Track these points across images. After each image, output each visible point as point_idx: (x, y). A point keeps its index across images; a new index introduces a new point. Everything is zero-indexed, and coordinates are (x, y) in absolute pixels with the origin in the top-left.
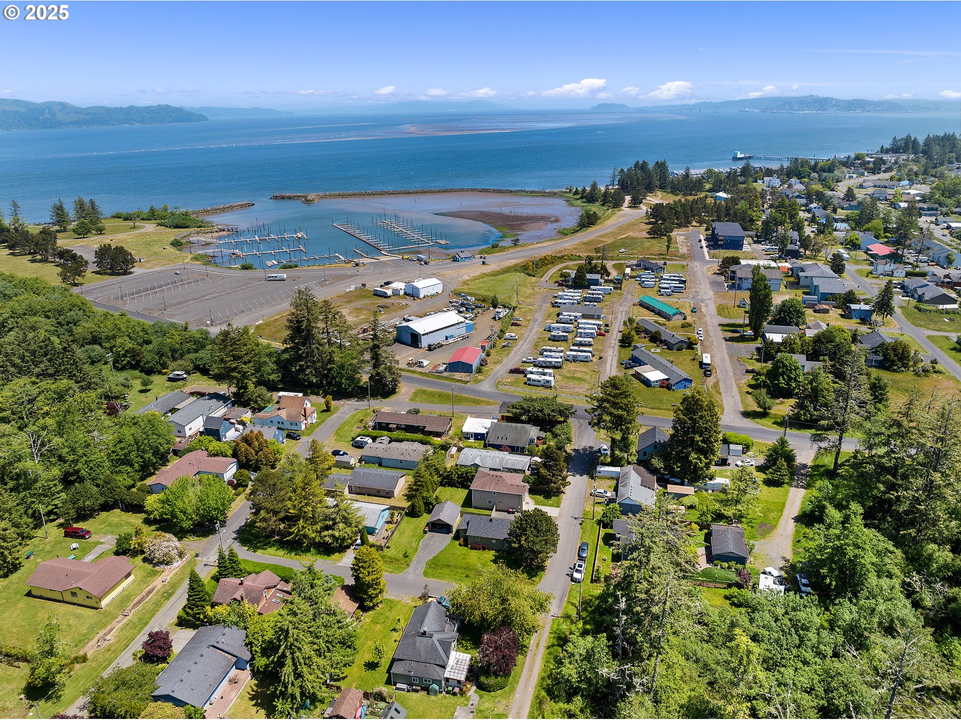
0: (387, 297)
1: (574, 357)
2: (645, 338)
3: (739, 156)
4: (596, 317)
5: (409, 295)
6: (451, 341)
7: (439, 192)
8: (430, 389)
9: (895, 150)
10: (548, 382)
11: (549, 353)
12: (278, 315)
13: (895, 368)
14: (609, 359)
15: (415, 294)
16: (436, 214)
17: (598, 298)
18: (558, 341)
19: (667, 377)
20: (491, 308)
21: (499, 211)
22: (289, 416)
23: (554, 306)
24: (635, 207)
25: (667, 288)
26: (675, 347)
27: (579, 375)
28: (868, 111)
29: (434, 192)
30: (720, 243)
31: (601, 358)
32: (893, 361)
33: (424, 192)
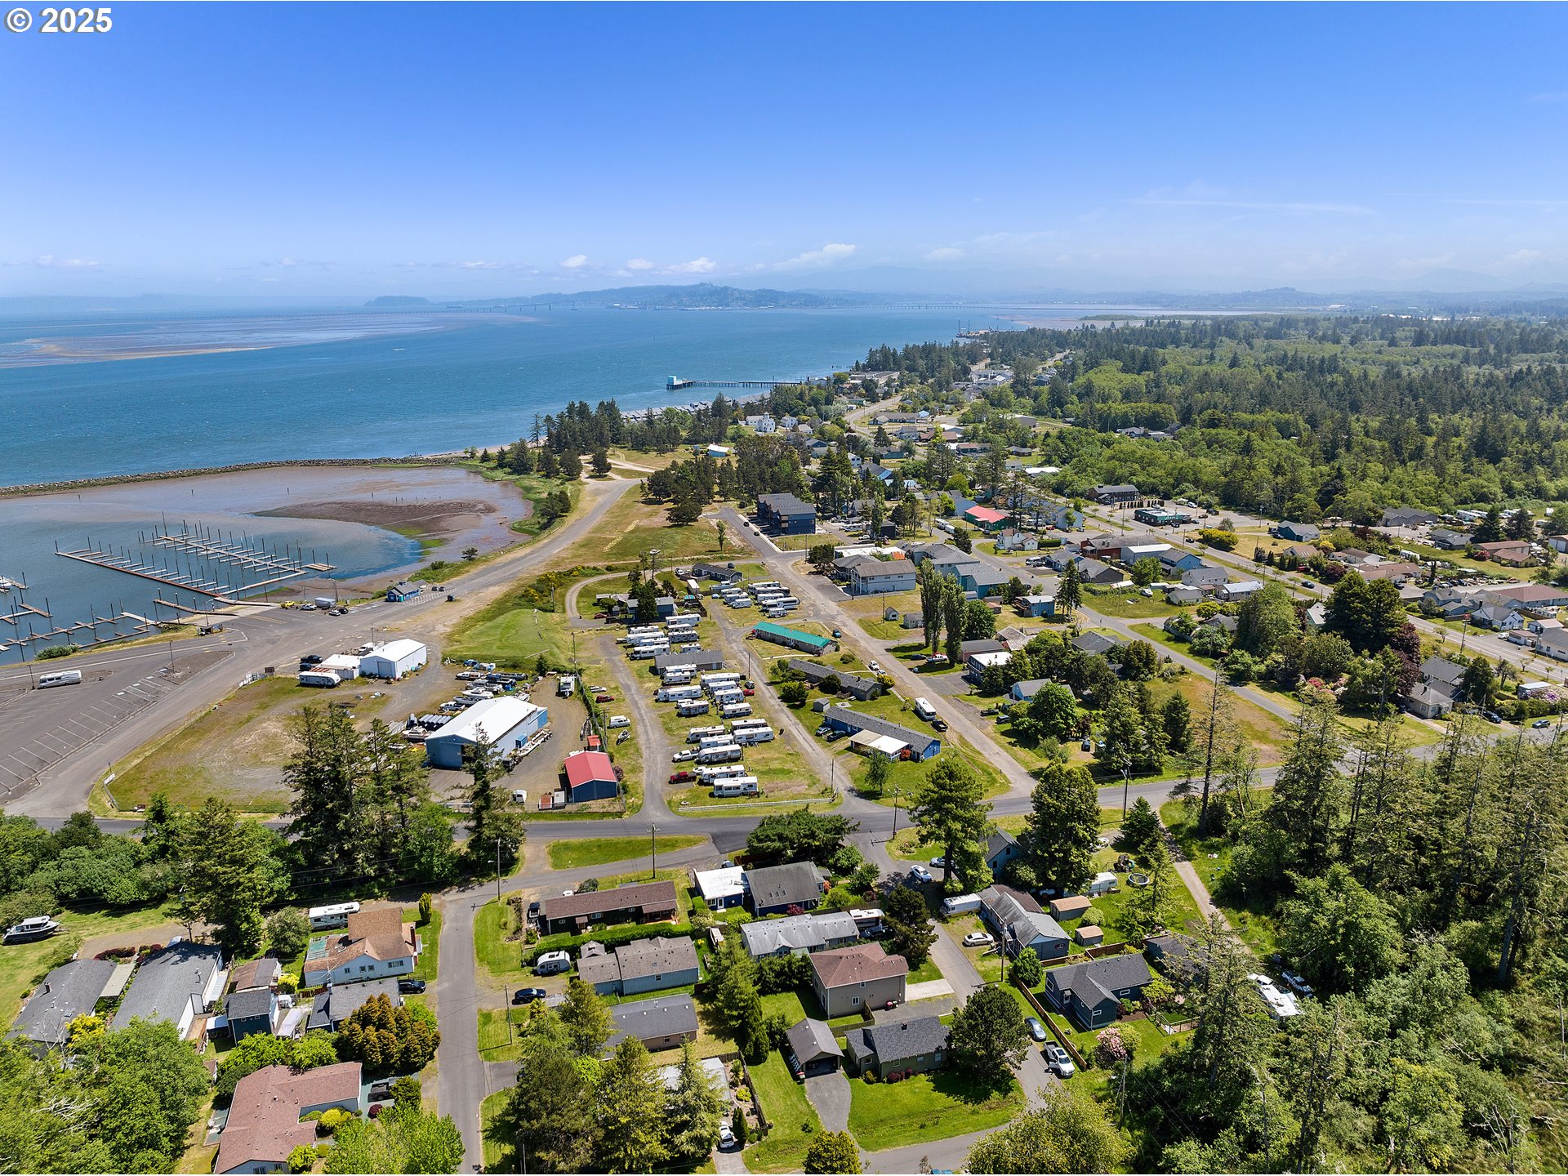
0: (333, 686)
1: (749, 737)
2: (812, 688)
3: (676, 382)
4: (714, 667)
5: (371, 676)
6: (528, 747)
7: (225, 471)
8: (575, 840)
9: (872, 366)
10: (751, 786)
11: (710, 739)
12: (136, 756)
13: (1142, 676)
14: (795, 732)
15: (385, 673)
16: (257, 514)
17: (693, 635)
18: (695, 715)
19: (906, 744)
20: (541, 678)
21: (371, 500)
22: (381, 951)
23: (635, 659)
24: (600, 476)
25: (775, 606)
26: (868, 696)
27: (776, 765)
28: (783, 306)
29: (216, 472)
30: (783, 525)
31: (782, 731)
32: (1139, 667)
33: (197, 474)
